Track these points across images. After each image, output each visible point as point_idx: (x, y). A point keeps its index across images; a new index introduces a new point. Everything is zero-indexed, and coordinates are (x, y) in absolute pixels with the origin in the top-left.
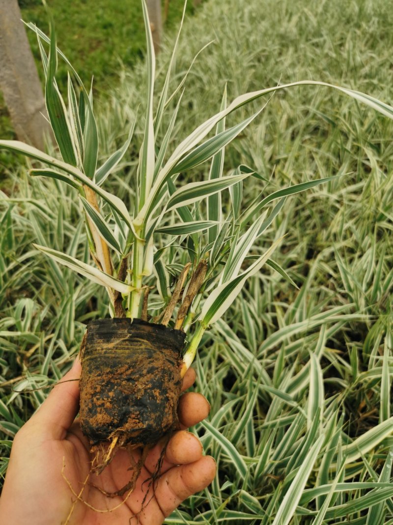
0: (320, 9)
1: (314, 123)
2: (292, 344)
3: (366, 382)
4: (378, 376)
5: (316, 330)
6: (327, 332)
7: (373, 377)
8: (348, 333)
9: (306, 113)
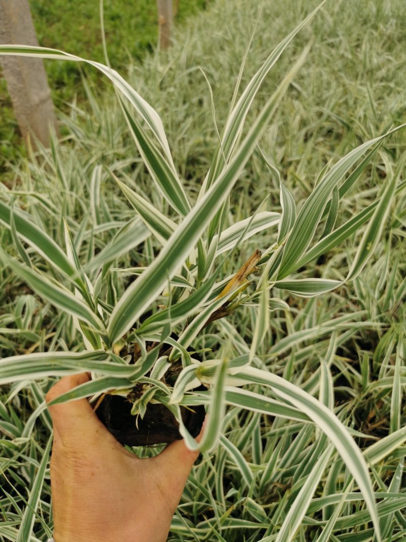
0: (336, 9)
1: (327, 125)
2: (301, 351)
3: (376, 391)
4: (389, 386)
5: (326, 337)
6: (337, 339)
7: (384, 387)
8: (359, 342)
9: (320, 115)
